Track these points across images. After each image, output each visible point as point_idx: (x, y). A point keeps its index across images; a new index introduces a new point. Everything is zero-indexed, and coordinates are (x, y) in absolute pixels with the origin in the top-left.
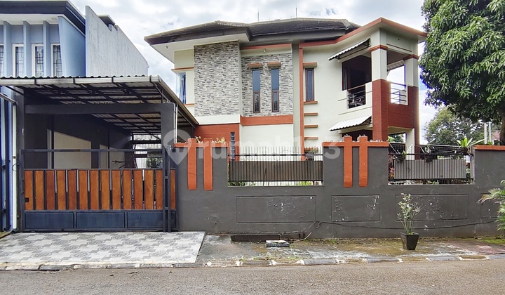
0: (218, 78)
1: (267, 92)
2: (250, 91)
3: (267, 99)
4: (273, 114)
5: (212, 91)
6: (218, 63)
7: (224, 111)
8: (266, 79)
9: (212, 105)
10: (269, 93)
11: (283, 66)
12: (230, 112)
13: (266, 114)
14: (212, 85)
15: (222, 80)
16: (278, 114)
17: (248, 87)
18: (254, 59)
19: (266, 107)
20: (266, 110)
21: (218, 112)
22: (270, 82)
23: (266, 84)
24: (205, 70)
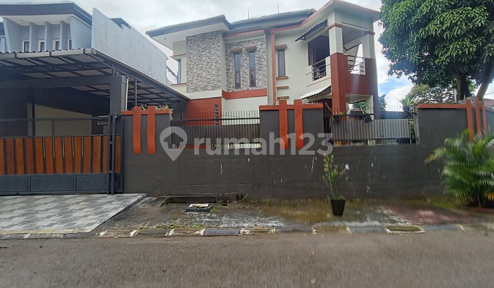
0: (204, 61)
1: (245, 71)
2: (232, 71)
3: (246, 76)
4: (250, 89)
5: (200, 72)
6: (204, 49)
7: (209, 88)
8: (245, 61)
9: (200, 83)
10: (247, 71)
11: (258, 49)
12: (214, 88)
13: (245, 88)
14: (200, 66)
15: (208, 62)
16: (254, 88)
17: (231, 68)
18: (235, 45)
19: (245, 83)
20: (245, 86)
21: (205, 89)
22: (248, 62)
23: (245, 64)
24: (195, 55)
